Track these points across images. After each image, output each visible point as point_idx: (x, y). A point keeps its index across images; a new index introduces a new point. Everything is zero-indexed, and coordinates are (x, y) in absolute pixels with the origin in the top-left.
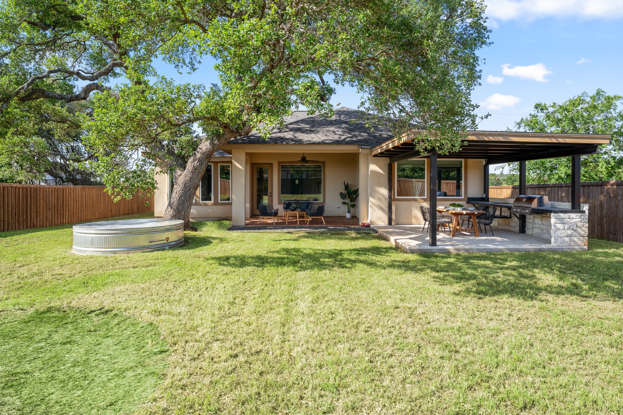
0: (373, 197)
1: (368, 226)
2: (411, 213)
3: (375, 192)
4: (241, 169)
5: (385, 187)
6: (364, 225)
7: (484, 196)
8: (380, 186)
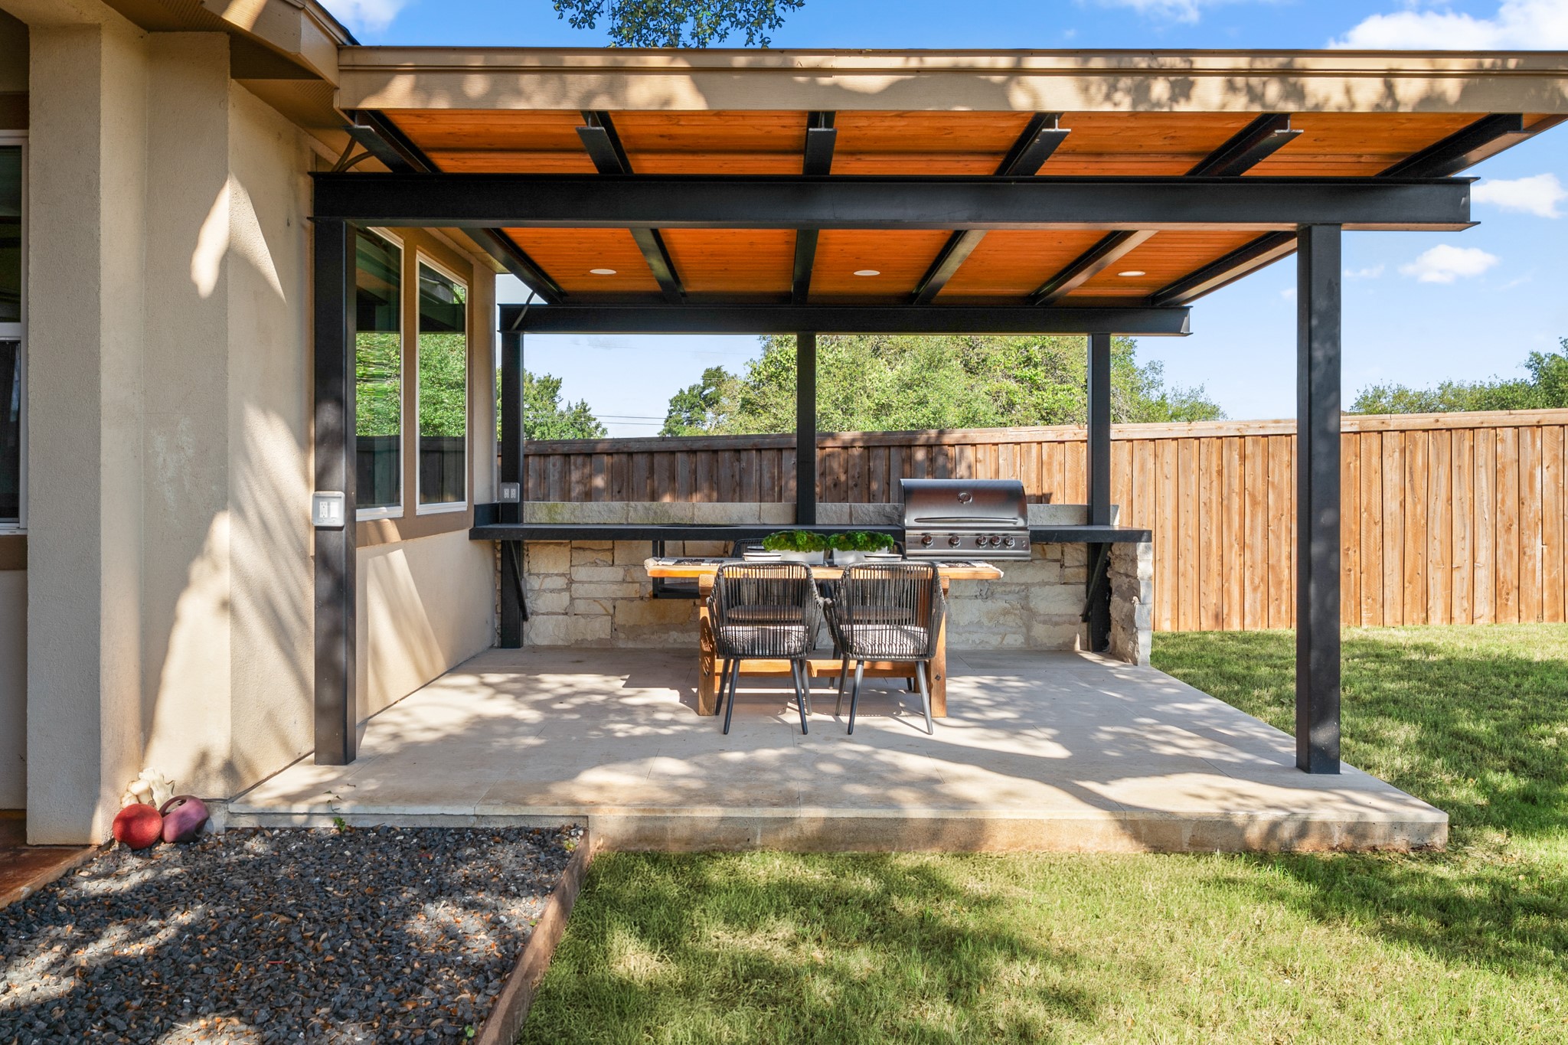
7: (511, 493)
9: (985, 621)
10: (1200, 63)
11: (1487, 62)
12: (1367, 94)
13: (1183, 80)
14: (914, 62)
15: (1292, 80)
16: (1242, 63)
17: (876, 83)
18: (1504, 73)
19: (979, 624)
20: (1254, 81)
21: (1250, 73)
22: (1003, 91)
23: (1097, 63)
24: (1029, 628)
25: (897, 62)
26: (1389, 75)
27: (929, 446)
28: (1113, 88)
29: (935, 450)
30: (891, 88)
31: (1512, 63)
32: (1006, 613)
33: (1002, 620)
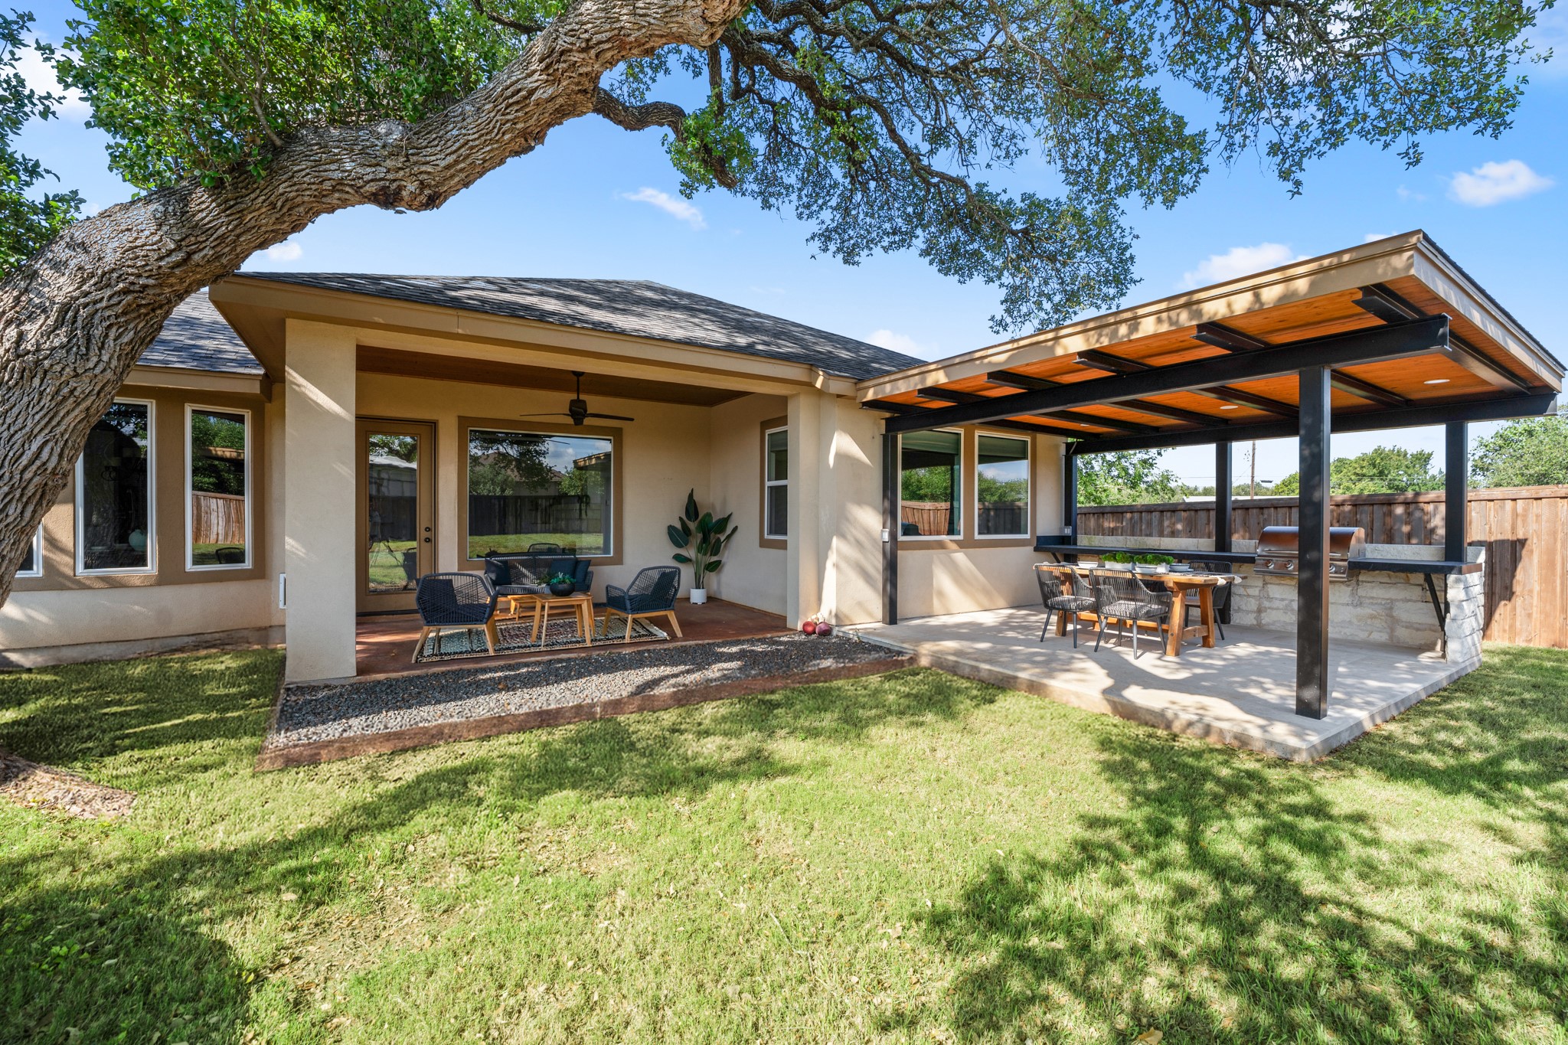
0: (842, 536)
1: (826, 632)
2: (931, 584)
3: (847, 520)
4: (336, 417)
5: (875, 508)
6: (809, 630)
7: (1068, 531)
8: (860, 502)
9: (1355, 621)
10: (1141, 312)
11: (1326, 262)
12: (1242, 303)
13: (1134, 322)
14: (1016, 345)
15: (1195, 307)
16: (1163, 306)
17: (1002, 358)
18: (1341, 266)
19: (1350, 622)
20: (1173, 314)
21: (1168, 310)
22: (1052, 348)
23: (1091, 325)
24: (1392, 630)
25: (1009, 346)
26: (1255, 288)
27: (1406, 503)
28: (1100, 335)
29: (1412, 507)
30: (1010, 358)
31: (1346, 258)
32: (1372, 617)
33: (1369, 621)
